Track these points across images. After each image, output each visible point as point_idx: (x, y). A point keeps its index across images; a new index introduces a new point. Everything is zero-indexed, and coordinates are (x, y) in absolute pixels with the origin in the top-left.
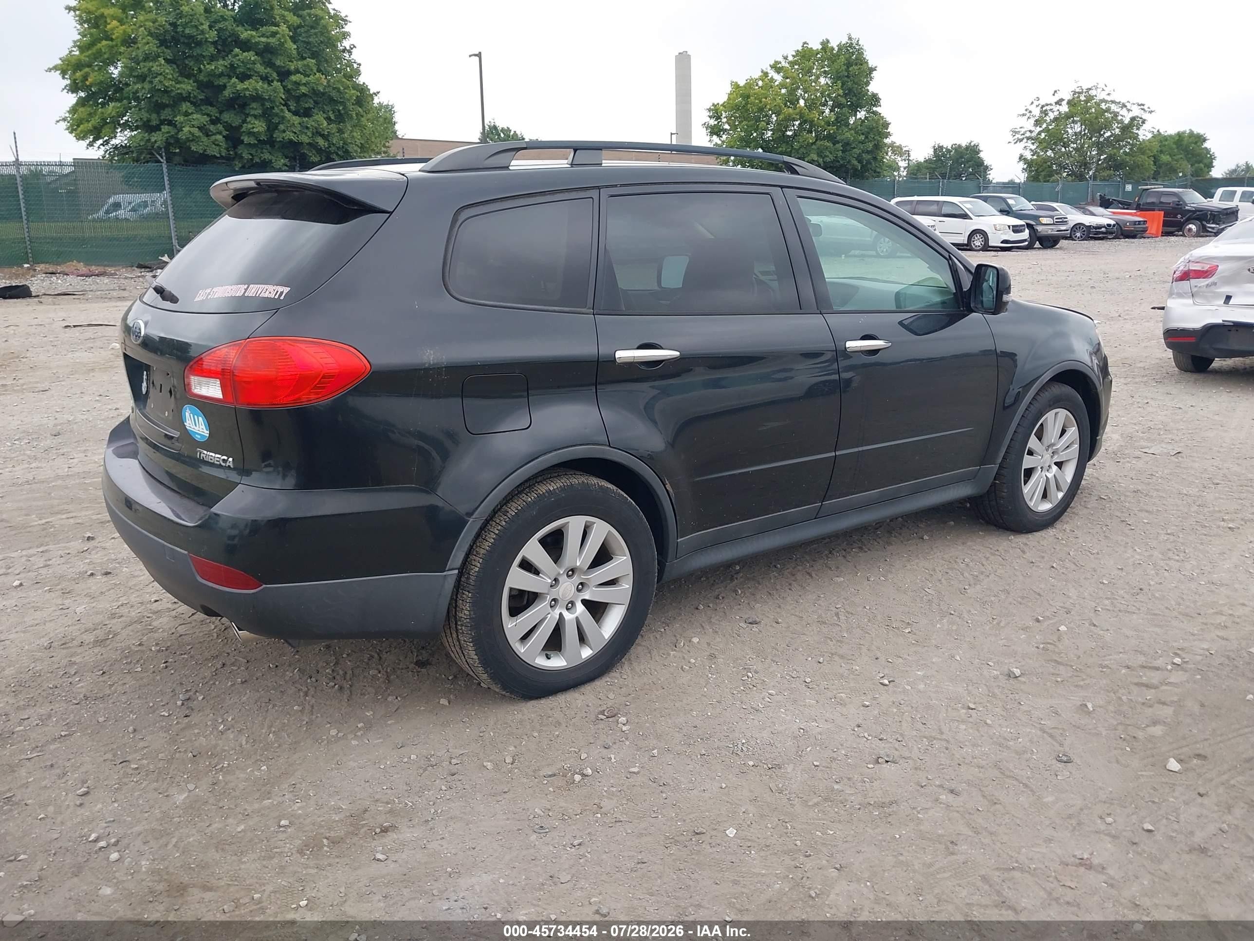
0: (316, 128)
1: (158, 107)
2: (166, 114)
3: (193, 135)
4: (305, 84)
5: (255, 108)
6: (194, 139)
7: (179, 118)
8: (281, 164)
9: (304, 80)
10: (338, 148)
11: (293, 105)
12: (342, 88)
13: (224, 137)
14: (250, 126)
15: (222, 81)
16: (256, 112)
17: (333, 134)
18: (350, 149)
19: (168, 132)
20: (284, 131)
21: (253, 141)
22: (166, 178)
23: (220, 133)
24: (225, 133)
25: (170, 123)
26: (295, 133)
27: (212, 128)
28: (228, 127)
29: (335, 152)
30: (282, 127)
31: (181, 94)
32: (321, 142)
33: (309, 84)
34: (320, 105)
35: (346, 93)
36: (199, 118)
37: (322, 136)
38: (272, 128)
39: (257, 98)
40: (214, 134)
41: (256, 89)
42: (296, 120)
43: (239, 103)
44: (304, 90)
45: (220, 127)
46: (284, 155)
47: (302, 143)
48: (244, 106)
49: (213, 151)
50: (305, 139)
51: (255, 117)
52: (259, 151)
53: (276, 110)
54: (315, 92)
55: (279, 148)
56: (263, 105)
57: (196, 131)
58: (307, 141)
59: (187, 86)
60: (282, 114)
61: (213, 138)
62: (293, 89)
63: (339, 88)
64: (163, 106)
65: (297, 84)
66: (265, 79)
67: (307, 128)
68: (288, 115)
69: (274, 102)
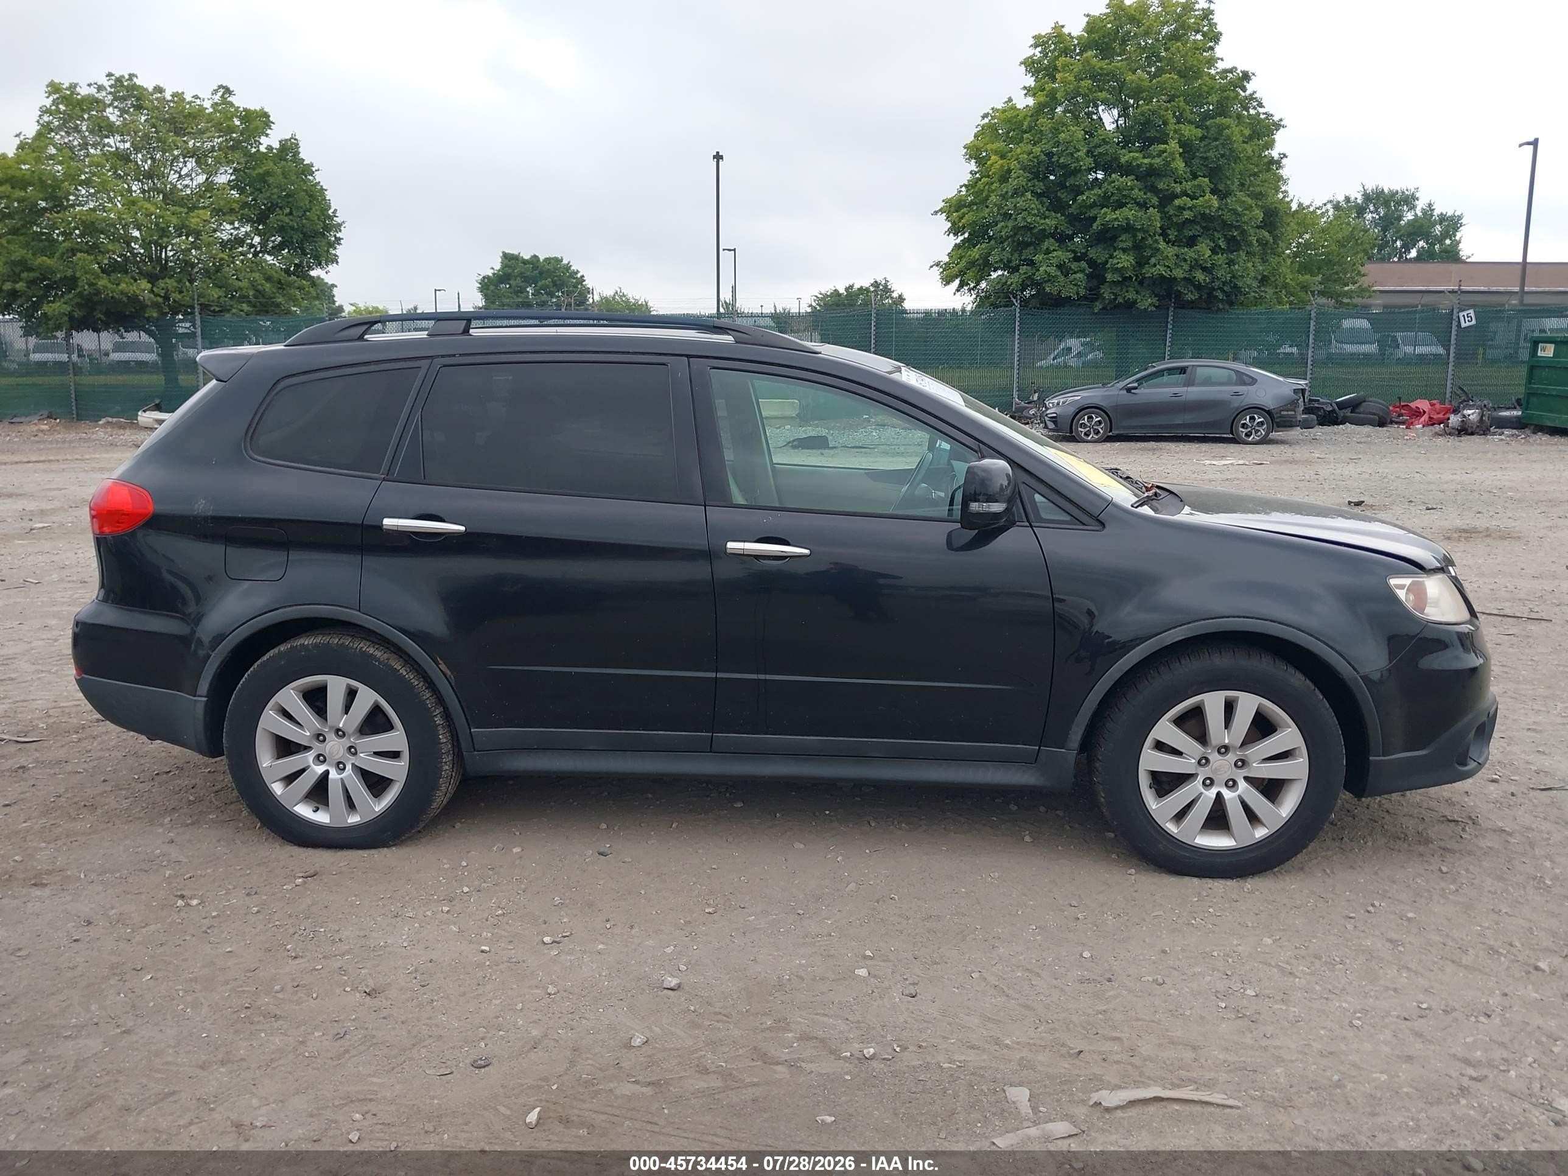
0: (1195, 259)
1: (1021, 246)
2: (1027, 253)
3: (1049, 275)
4: (1190, 209)
5: (1125, 241)
6: (1050, 279)
7: (1038, 258)
8: (1147, 304)
9: (1190, 203)
10: (1224, 283)
11: (1172, 234)
12: (1240, 209)
13: (1087, 275)
14: (1115, 261)
15: (1093, 213)
16: (1124, 245)
17: (1220, 266)
18: (1240, 284)
19: (1025, 273)
20: (1155, 265)
21: (1117, 277)
22: (1017, 324)
23: (1082, 271)
24: (1088, 271)
25: (1031, 263)
26: (1169, 267)
27: (1074, 266)
28: (1092, 263)
29: (1220, 288)
30: (1153, 260)
31: (1045, 230)
32: (1200, 276)
33: (1196, 207)
34: (1211, 232)
35: (1245, 214)
36: (1061, 255)
37: (1204, 269)
38: (1141, 262)
39: (1129, 228)
40: (1075, 273)
41: (1127, 219)
42: (1171, 251)
43: (1108, 237)
44: (1187, 214)
45: (1084, 264)
46: (1154, 292)
47: (1175, 278)
48: (1114, 238)
49: (1070, 292)
50: (1179, 273)
51: (1124, 250)
52: (1124, 290)
53: (1150, 241)
54: (1204, 216)
55: (1149, 285)
56: (1135, 236)
57: (1053, 271)
58: (1182, 276)
59: (1052, 222)
60: (1156, 245)
61: (1071, 277)
62: (1176, 215)
63: (1236, 210)
64: (1027, 245)
65: (1181, 209)
66: (1143, 206)
67: (1185, 260)
68: (1162, 245)
69: (1148, 231)
